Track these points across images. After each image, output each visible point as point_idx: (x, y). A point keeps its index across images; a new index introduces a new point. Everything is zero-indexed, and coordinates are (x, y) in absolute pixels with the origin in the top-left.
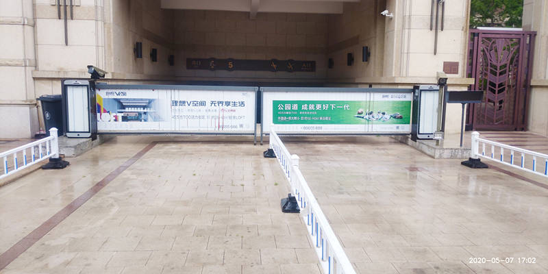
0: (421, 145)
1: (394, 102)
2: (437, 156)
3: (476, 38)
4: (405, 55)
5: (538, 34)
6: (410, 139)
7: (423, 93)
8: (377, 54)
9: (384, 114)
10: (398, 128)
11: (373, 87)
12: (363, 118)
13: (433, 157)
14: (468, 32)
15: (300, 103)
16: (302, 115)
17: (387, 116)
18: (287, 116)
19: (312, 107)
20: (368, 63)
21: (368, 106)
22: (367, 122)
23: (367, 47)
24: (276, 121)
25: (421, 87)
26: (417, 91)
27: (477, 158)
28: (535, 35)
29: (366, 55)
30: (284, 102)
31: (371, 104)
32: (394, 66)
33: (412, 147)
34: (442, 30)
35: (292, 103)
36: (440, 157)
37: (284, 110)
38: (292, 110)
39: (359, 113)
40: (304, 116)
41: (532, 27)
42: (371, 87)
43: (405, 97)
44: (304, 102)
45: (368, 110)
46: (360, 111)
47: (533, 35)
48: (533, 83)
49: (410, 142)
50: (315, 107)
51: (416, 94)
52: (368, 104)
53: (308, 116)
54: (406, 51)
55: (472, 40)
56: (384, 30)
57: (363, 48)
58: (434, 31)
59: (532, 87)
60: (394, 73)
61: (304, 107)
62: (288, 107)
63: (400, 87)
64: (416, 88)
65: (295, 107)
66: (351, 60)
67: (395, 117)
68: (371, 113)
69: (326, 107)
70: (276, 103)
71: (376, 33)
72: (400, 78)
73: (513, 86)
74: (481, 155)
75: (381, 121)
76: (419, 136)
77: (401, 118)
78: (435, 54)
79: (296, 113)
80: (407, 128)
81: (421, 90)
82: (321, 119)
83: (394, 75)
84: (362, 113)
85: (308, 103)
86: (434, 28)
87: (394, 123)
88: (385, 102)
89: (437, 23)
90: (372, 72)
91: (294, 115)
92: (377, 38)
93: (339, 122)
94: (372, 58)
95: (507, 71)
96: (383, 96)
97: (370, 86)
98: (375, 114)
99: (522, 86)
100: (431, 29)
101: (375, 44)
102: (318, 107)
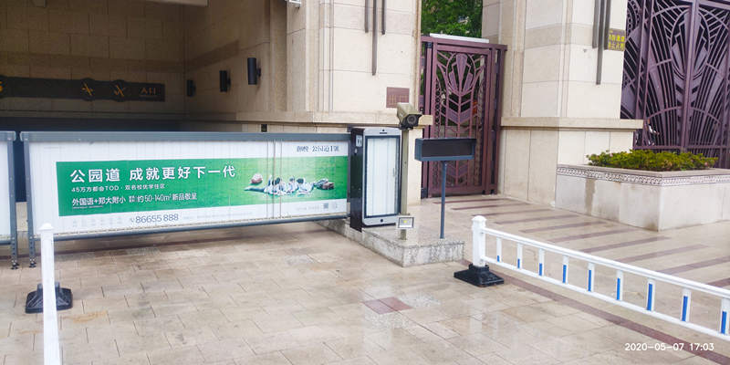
0: (371, 238)
1: (318, 159)
2: (406, 261)
3: (429, 50)
4: (326, 73)
5: (509, 48)
6: (347, 226)
7: (370, 142)
8: (273, 71)
9: (301, 181)
10: (326, 206)
11: (271, 129)
12: (262, 191)
13: (399, 264)
14: (419, 40)
15: (125, 167)
16: (131, 192)
17: (307, 186)
18: (96, 195)
19: (152, 173)
20: (259, 88)
21: (270, 168)
22: (270, 199)
23: (255, 59)
24: (67, 207)
25: (368, 131)
26: (359, 138)
27: (483, 265)
28: (506, 50)
29: (255, 74)
30: (85, 167)
31: (277, 162)
32: (307, 95)
33: (353, 240)
34: (383, 33)
35: (105, 166)
36: (413, 263)
37: (87, 183)
38: (105, 183)
39: (254, 183)
40: (137, 193)
41: (500, 39)
42: (264, 130)
43: (337, 149)
44: (135, 164)
45: (271, 176)
46: (256, 178)
47: (502, 50)
48: (503, 123)
49: (348, 230)
50: (161, 174)
51: (358, 145)
52: (270, 163)
53: (146, 192)
54: (326, 66)
55: (424, 54)
56: (286, 30)
57: (249, 59)
58: (370, 33)
59: (502, 128)
60: (307, 104)
61: (136, 174)
62: (96, 176)
63: (320, 131)
64: (354, 132)
65: (114, 175)
66: (225, 82)
67: (321, 187)
68: (278, 181)
69: (184, 173)
70: (64, 170)
71: (269, 34)
72: (319, 115)
73: (480, 127)
74: (492, 261)
75: (296, 196)
76: (366, 221)
77: (331, 187)
78: (374, 73)
79: (116, 188)
80: (340, 207)
81: (367, 137)
82: (175, 197)
83: (308, 109)
84: (259, 182)
85: (145, 165)
86: (371, 29)
87: (320, 198)
88: (302, 159)
89: (375, 22)
90: (265, 102)
91: (111, 194)
92: (273, 45)
93: (213, 203)
94: (264, 79)
95: (472, 104)
96: (299, 149)
97: (264, 127)
98: (284, 183)
99: (491, 126)
100: (367, 31)
101: (269, 54)
102: (168, 173)
